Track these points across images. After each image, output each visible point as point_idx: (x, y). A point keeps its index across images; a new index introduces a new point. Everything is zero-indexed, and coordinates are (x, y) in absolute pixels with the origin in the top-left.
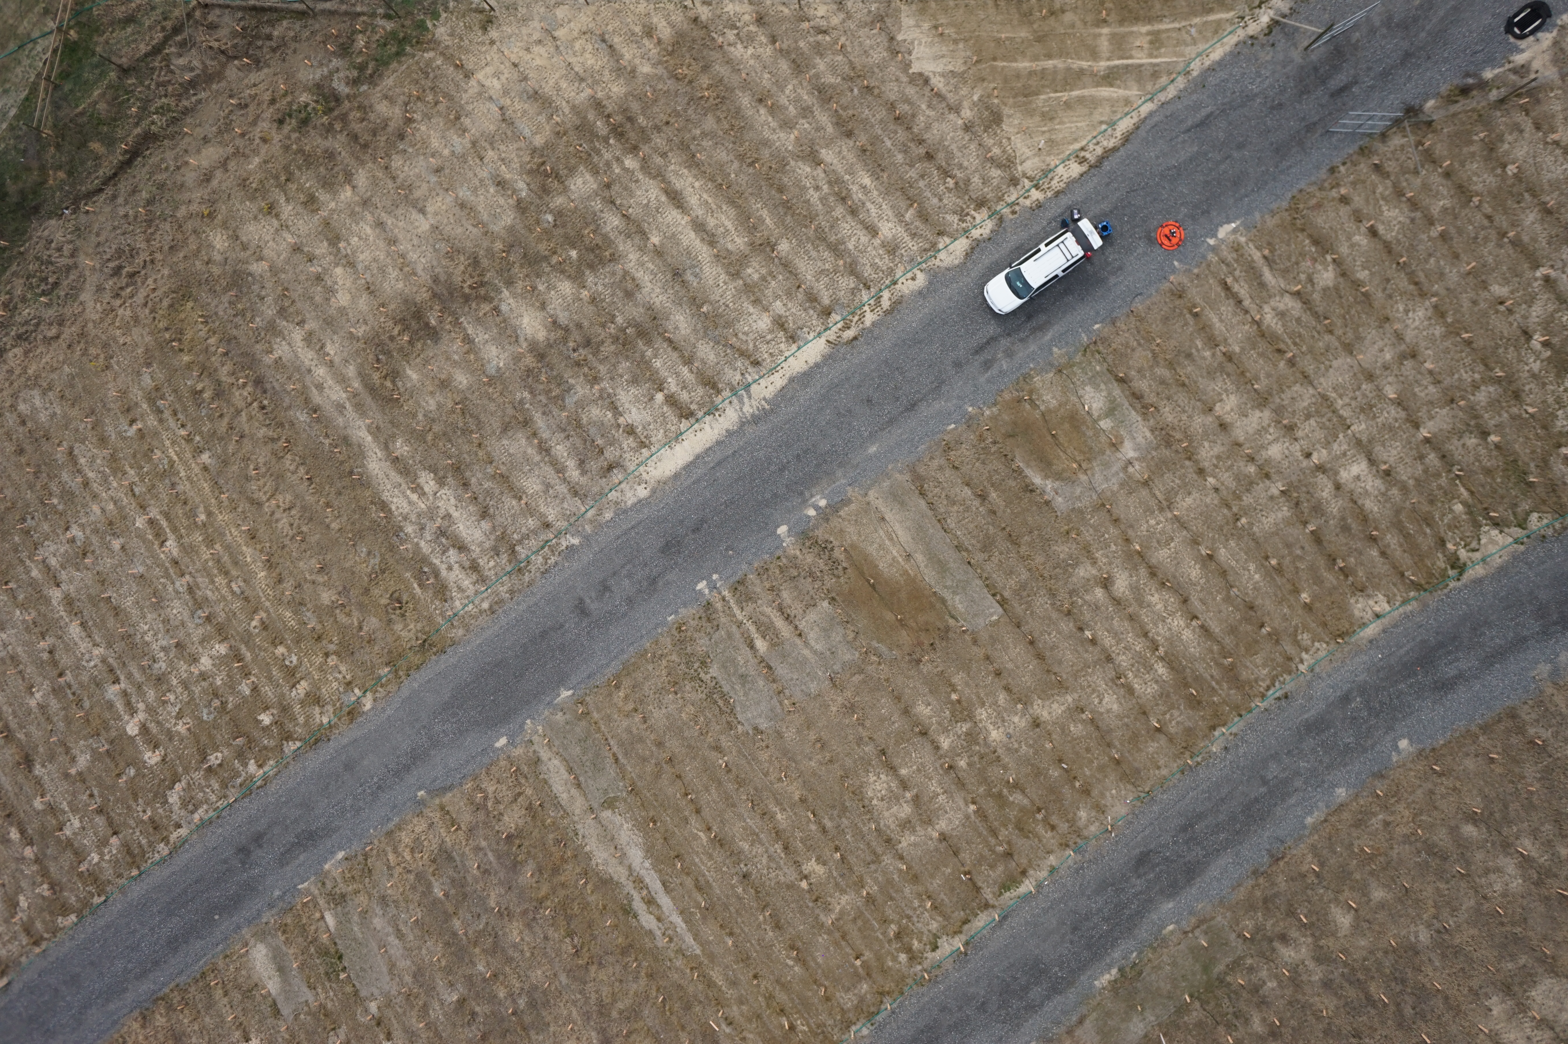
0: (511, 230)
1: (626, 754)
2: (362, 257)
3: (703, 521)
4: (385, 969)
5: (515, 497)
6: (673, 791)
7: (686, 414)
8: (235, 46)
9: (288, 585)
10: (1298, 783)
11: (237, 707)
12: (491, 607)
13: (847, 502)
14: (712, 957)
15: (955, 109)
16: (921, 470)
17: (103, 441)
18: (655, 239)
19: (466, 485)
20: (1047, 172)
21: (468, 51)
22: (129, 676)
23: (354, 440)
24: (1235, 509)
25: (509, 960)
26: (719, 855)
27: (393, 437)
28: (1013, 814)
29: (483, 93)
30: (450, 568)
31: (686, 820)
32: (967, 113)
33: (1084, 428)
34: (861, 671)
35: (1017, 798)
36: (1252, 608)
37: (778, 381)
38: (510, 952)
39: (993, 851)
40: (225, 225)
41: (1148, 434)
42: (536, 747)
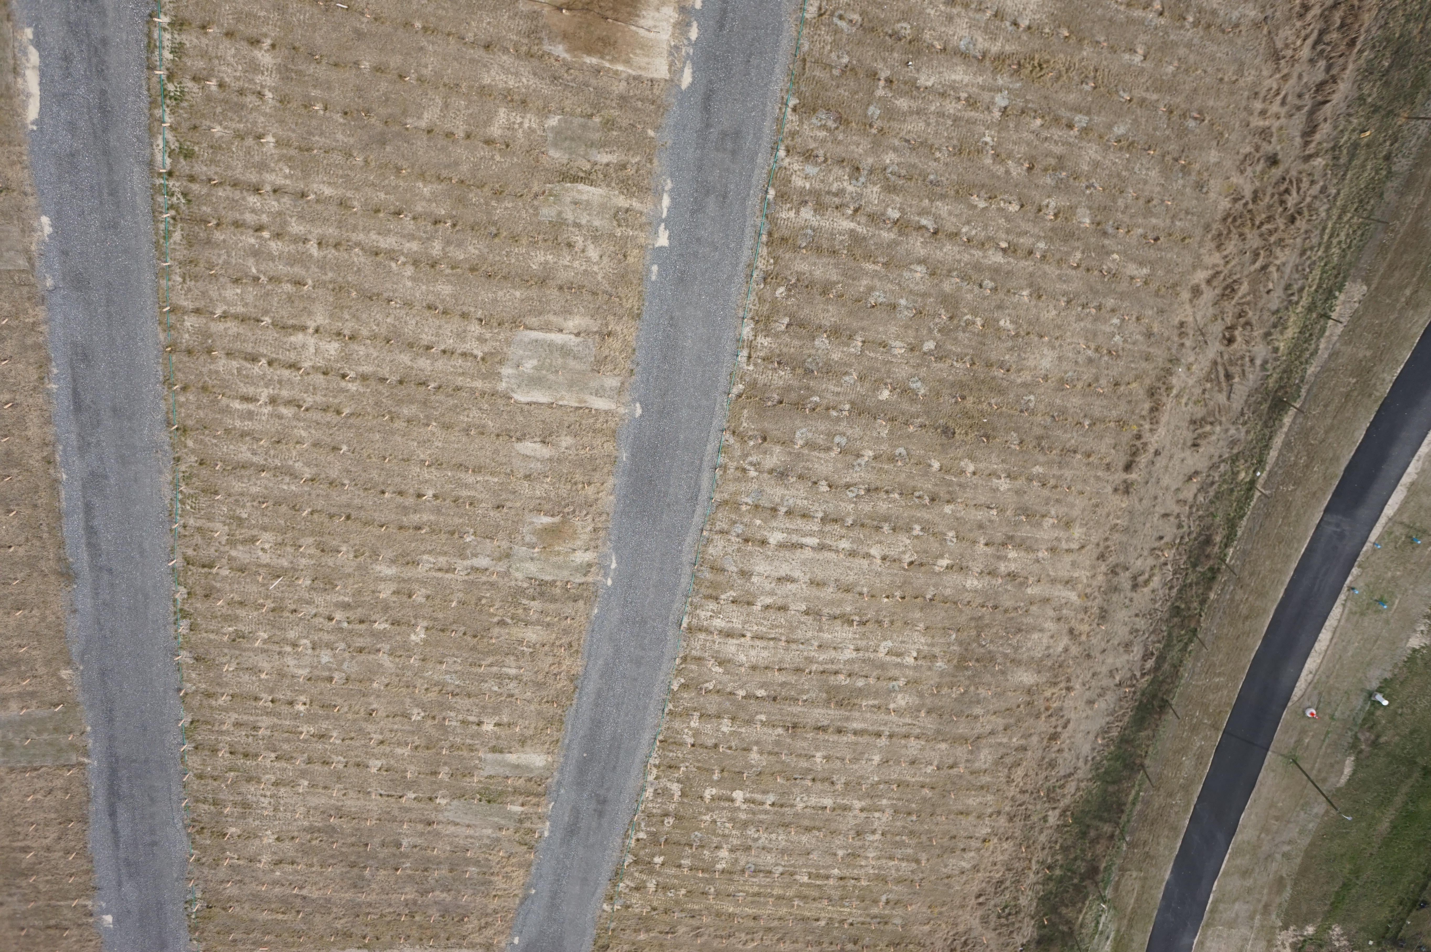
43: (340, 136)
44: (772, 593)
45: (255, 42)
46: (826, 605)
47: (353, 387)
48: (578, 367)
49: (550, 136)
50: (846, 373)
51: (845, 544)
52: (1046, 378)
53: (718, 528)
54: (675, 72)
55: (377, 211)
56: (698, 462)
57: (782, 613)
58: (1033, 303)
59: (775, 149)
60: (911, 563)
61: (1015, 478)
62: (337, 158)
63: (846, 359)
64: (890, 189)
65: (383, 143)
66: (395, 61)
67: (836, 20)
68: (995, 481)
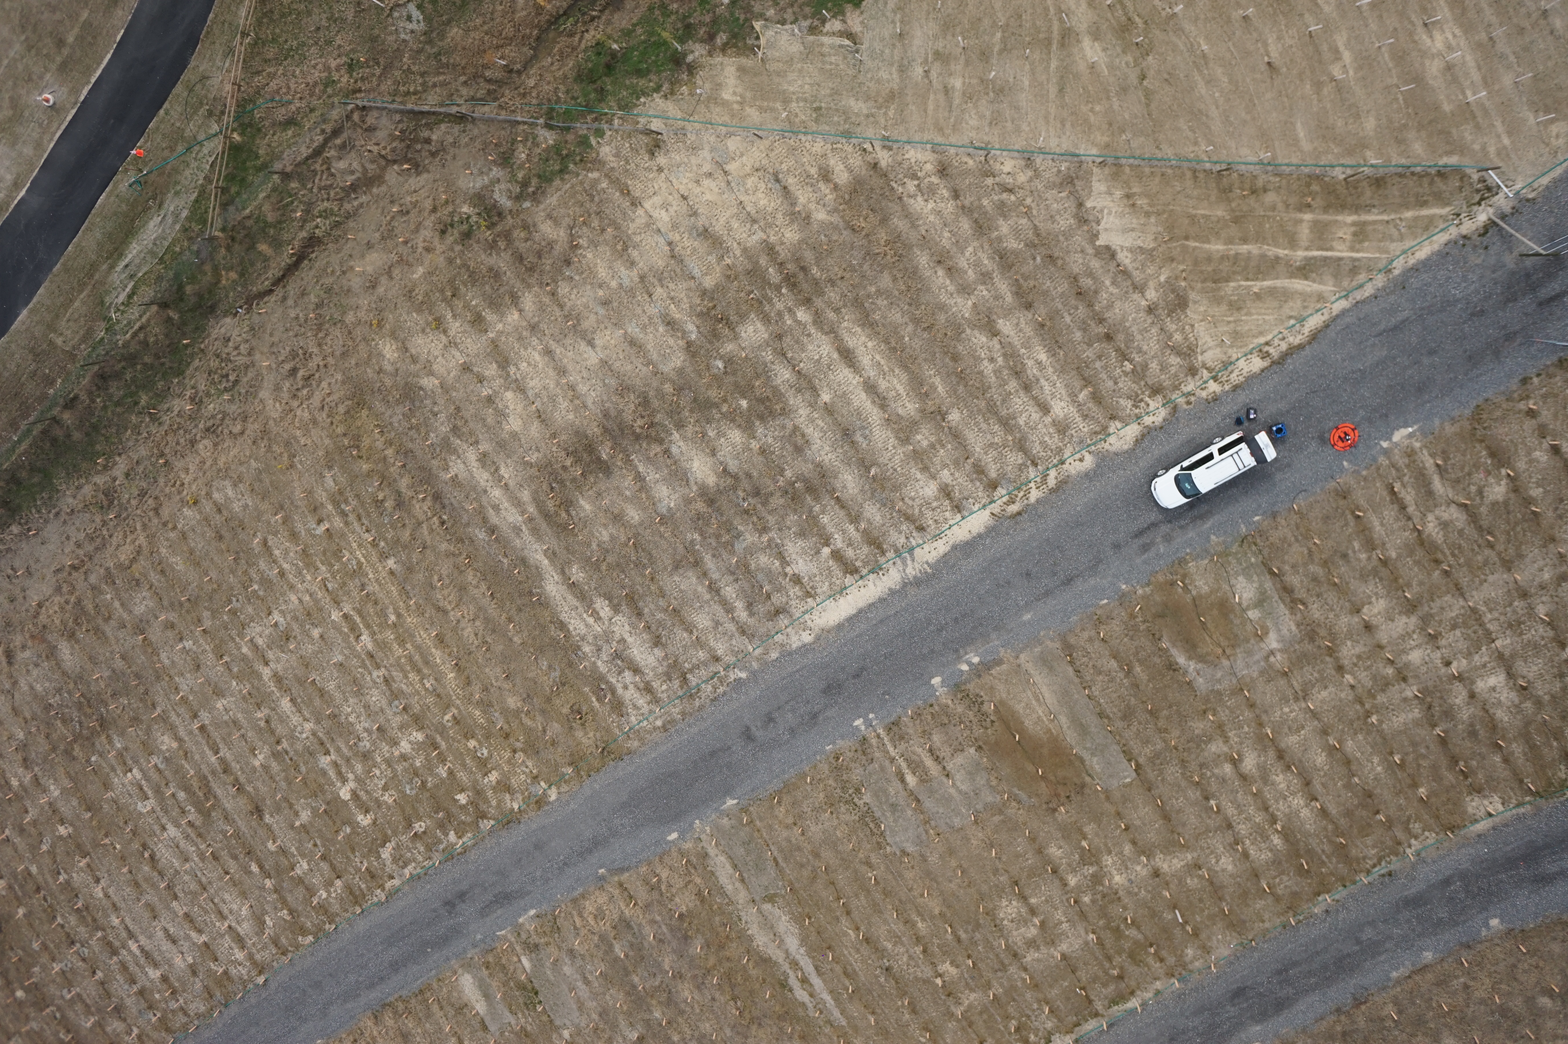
0: (680, 371)
1: (785, 859)
2: (532, 384)
3: (863, 669)
4: (574, 1007)
5: (686, 630)
6: (827, 895)
7: (850, 569)
8: (393, 150)
9: (476, 688)
10: (1388, 945)
11: (436, 786)
12: (664, 726)
13: (999, 662)
14: (856, 1029)
15: (1140, 288)
16: (1072, 640)
17: (294, 536)
18: (826, 397)
19: (640, 615)
20: (1227, 364)
21: (634, 177)
22: (338, 750)
23: (532, 561)
24: (1367, 706)
25: (682, 1012)
26: (865, 950)
27: (569, 563)
28: (1127, 945)
29: (650, 222)
30: (626, 687)
31: (837, 919)
32: (1152, 294)
33: (1232, 616)
34: (1001, 812)
35: (1132, 933)
36: (1370, 796)
37: (941, 547)
38: (683, 1006)
39: (1106, 973)
40: (393, 335)
41: (1294, 628)
42: (704, 844)
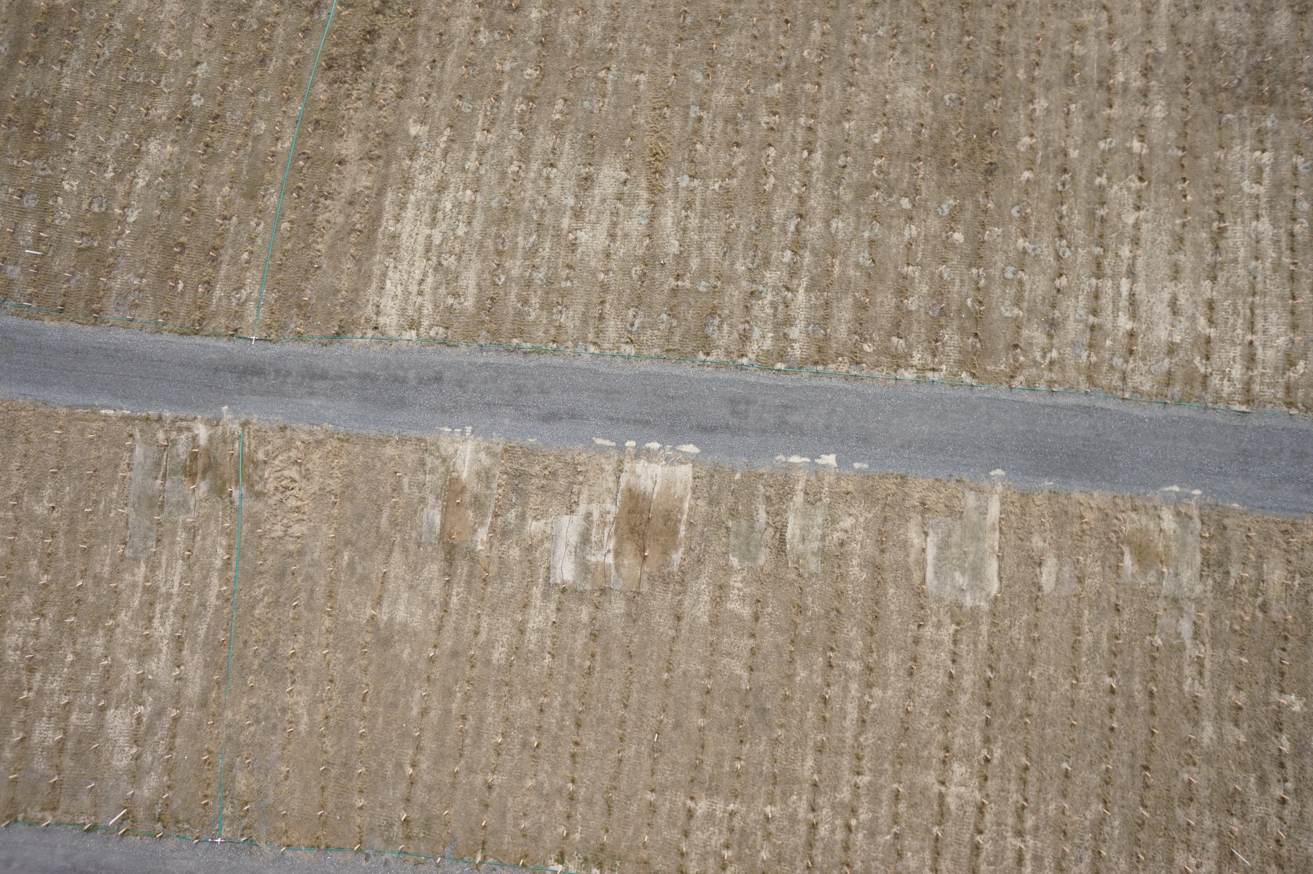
43: (761, 748)
44: (1193, 319)
45: (690, 814)
46: (1202, 260)
47: (998, 753)
48: (958, 532)
49: (747, 563)
50: (941, 277)
51: (1125, 251)
52: (926, 88)
53: (1120, 383)
54: (686, 459)
55: (824, 719)
56: (1047, 410)
57: (1218, 306)
58: (855, 116)
59: (741, 367)
60: (1141, 179)
61: (1033, 94)
62: (780, 752)
63: (926, 279)
64: (766, 263)
65: (764, 711)
66: (696, 696)
67: (634, 329)
68: (1038, 113)
